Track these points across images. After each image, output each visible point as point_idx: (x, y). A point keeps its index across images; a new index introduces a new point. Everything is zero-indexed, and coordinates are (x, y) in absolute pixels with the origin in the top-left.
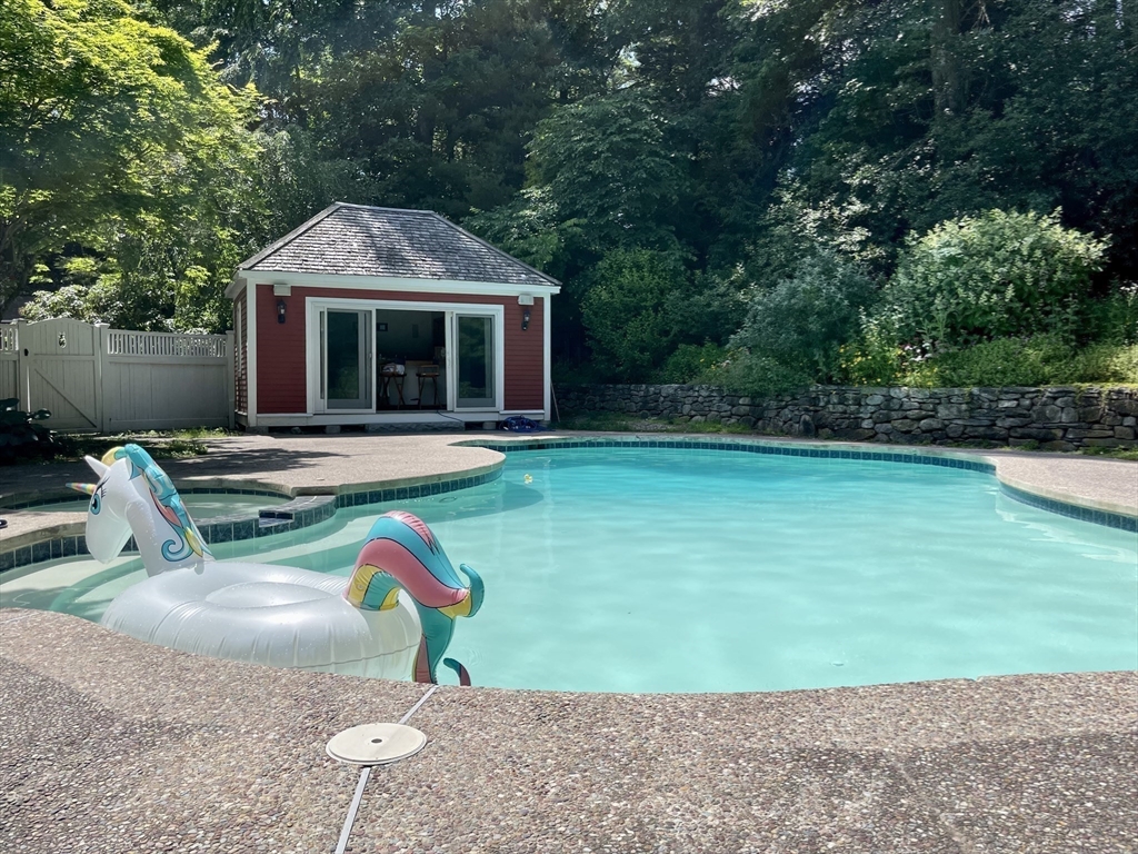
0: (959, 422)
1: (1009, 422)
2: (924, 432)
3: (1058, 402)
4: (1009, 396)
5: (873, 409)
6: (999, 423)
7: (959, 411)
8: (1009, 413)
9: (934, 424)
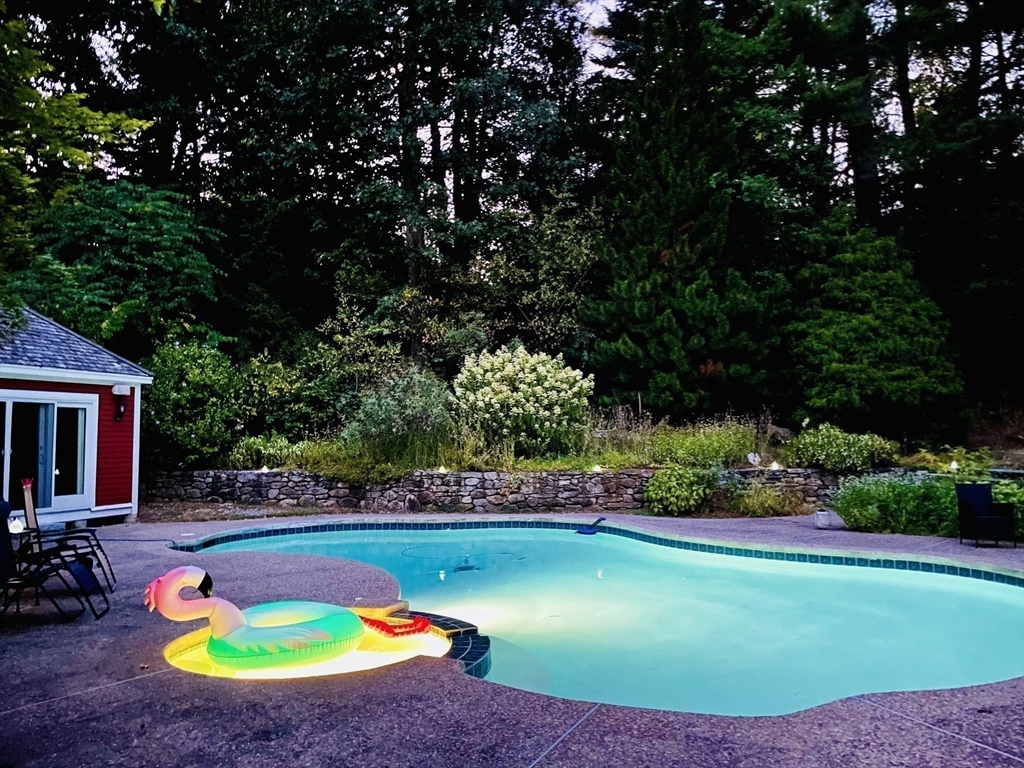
0: (535, 496)
1: (566, 494)
2: (511, 504)
3: (593, 480)
4: (565, 477)
5: (471, 489)
6: (560, 495)
7: (535, 488)
8: (566, 489)
9: (519, 497)
